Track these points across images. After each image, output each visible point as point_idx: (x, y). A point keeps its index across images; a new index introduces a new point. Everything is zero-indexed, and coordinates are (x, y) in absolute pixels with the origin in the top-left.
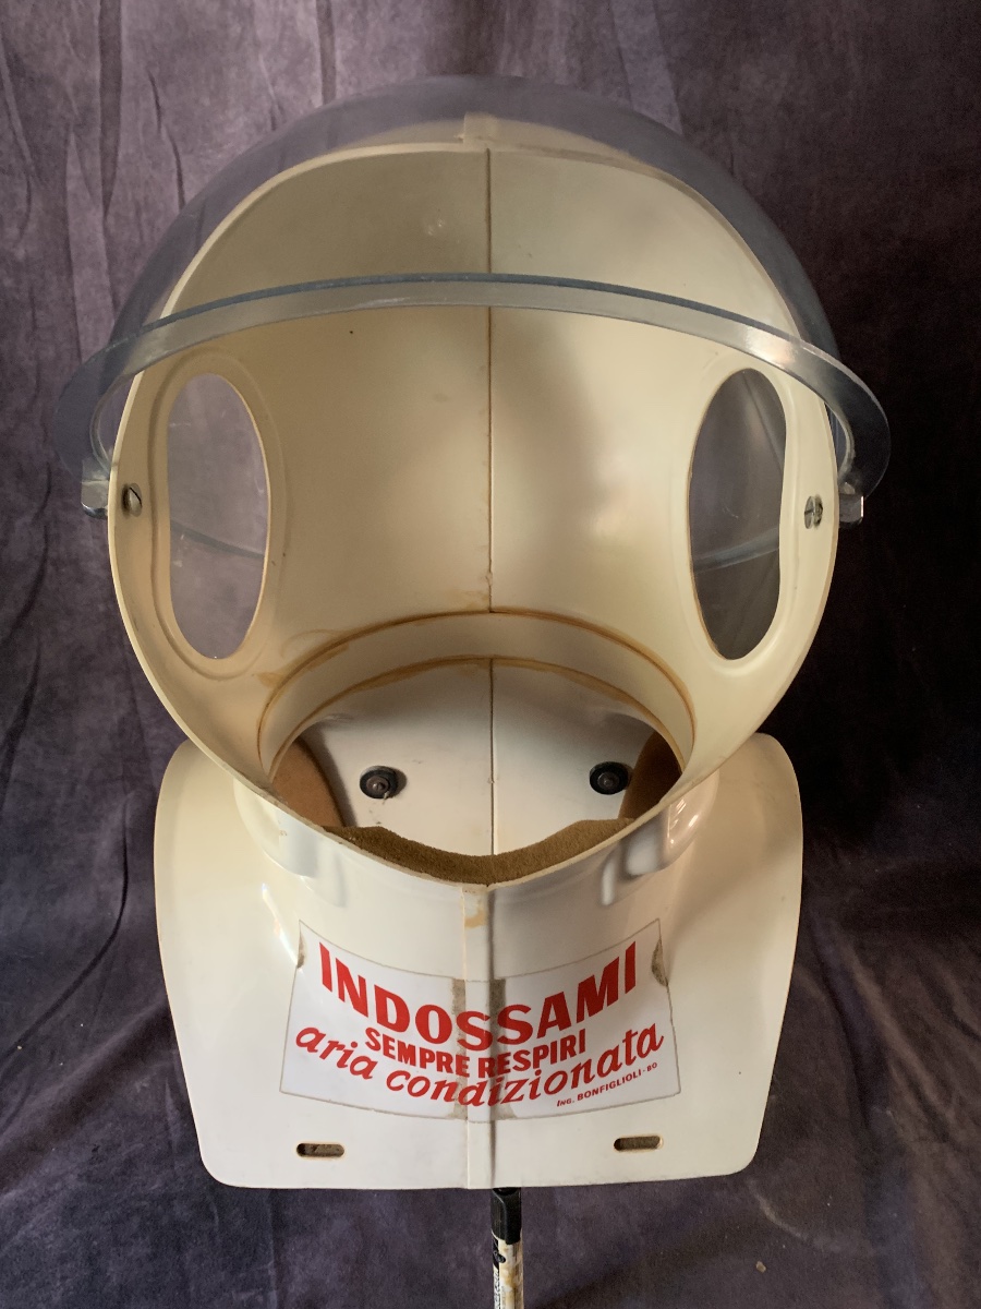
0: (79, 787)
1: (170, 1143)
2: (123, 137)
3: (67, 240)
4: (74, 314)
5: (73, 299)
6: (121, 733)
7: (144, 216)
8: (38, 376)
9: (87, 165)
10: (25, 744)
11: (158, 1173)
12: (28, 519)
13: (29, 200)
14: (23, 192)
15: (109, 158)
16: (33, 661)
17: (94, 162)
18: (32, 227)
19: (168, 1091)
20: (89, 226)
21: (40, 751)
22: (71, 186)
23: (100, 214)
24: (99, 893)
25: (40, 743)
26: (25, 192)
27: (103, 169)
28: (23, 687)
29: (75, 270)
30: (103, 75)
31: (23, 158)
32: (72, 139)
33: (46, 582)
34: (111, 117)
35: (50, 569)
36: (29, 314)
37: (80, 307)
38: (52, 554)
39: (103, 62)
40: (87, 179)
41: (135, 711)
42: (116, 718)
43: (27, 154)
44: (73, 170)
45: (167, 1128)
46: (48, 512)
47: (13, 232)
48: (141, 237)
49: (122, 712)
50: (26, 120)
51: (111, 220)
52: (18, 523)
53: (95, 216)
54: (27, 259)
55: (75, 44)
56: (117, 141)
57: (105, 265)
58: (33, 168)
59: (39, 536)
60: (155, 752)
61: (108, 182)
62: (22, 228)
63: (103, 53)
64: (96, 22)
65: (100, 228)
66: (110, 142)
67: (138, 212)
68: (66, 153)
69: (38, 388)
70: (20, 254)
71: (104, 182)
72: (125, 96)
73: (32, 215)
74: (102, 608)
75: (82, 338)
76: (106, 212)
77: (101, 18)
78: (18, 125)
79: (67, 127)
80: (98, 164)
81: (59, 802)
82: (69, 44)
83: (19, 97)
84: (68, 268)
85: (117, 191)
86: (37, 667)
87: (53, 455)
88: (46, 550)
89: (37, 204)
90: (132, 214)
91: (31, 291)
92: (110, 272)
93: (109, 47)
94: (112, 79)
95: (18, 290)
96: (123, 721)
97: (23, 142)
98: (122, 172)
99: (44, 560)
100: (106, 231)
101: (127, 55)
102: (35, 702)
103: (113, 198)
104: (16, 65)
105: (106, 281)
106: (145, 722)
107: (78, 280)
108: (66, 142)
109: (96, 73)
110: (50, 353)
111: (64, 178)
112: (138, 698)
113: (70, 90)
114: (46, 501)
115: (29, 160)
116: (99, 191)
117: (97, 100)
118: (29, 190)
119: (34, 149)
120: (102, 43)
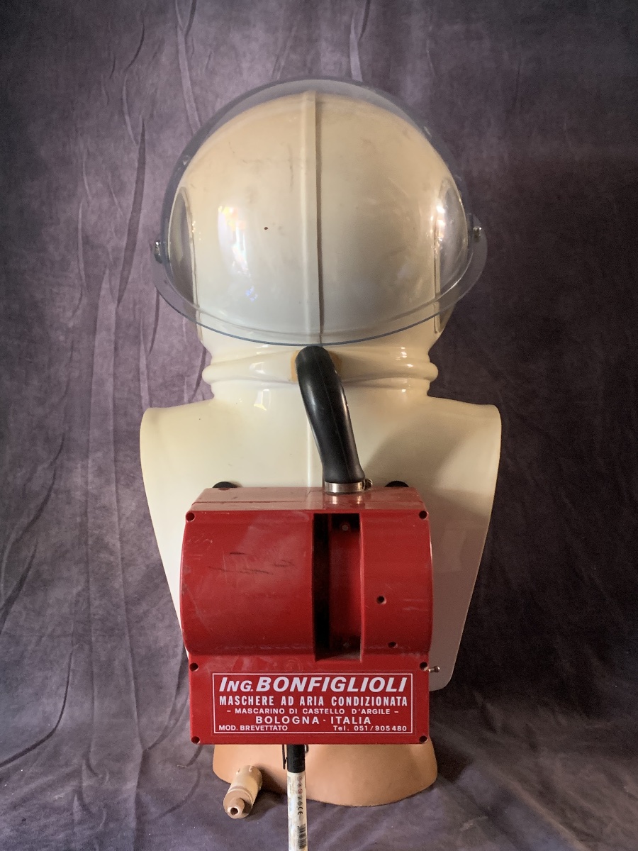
0: (44, 639)
1: (73, 820)
2: (133, 271)
3: (96, 318)
4: (93, 355)
5: (94, 346)
6: (77, 602)
7: (138, 307)
8: (68, 386)
9: (113, 283)
10: (16, 608)
11: (63, 831)
12: (46, 465)
13: (80, 299)
14: (78, 295)
15: (124, 280)
16: (31, 554)
17: (116, 282)
18: (79, 312)
19: (76, 798)
20: (108, 311)
21: (24, 613)
22: (103, 293)
23: (115, 306)
24: (44, 712)
25: (25, 608)
26: (79, 296)
27: (120, 286)
28: (21, 570)
29: (97, 333)
30: (127, 244)
31: (82, 280)
32: (107, 271)
33: (49, 503)
34: (128, 262)
35: (53, 495)
36: (69, 354)
37: (97, 351)
38: (55, 487)
39: (128, 239)
40: (111, 290)
41: (87, 589)
42: (75, 591)
43: (84, 278)
44: (105, 285)
45: (72, 814)
46: (58, 462)
47: (69, 314)
48: (134, 317)
49: (80, 588)
50: (86, 263)
51: (120, 308)
52: (40, 468)
53: (112, 307)
54: (74, 327)
55: (116, 231)
56: (129, 272)
57: (113, 330)
58: (85, 285)
59: (50, 475)
60: (96, 617)
61: (122, 291)
62: (74, 312)
63: (129, 234)
64: (128, 221)
65: (114, 313)
66: (126, 273)
67: (135, 305)
68: (103, 279)
69: (66, 393)
70: (71, 324)
71: (120, 290)
72: (136, 253)
73: (80, 306)
74: (78, 519)
75: (95, 366)
76: (118, 306)
77: (130, 220)
78: (82, 266)
79: (105, 267)
80: (118, 282)
81: (30, 648)
82: (113, 230)
83: (85, 253)
84: (94, 331)
85: (126, 295)
86: (33, 557)
87: (67, 428)
88: (53, 484)
89: (85, 301)
90: (131, 306)
91: (73, 342)
92: (116, 333)
93: (132, 233)
94: (131, 246)
95: (66, 342)
96: (79, 595)
97: (83, 273)
98: (129, 286)
99: (50, 490)
100: (117, 313)
101: (140, 235)
102: (27, 580)
103: (124, 298)
104: (87, 241)
105: (113, 338)
106: (92, 596)
107: (98, 337)
108: (104, 273)
109: (124, 243)
110: (76, 374)
111: (100, 289)
112: (91, 580)
113: (110, 250)
114: (58, 455)
115: (84, 281)
116: (117, 295)
117: (122, 254)
118: (82, 295)
119: (88, 276)
120: (129, 230)
